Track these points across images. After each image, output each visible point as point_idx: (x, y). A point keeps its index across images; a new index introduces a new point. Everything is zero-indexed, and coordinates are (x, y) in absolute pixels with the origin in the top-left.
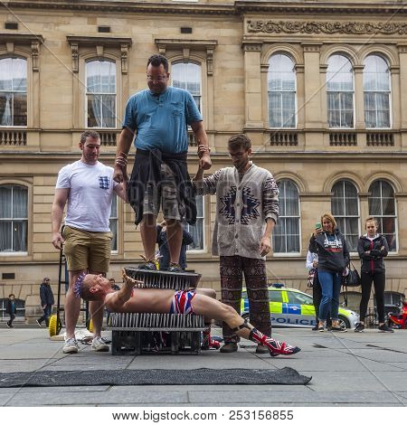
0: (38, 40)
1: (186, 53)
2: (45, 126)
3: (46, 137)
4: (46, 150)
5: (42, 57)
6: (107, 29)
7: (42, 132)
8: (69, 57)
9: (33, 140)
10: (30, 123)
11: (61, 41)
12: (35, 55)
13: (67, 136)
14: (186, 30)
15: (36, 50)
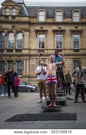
0: (47, 31)
1: (76, 32)
2: (48, 48)
3: (48, 51)
4: (48, 53)
5: (48, 34)
6: (60, 28)
7: (47, 50)
8: (53, 34)
9: (46, 51)
10: (45, 48)
11: (51, 31)
12: (46, 34)
13: (52, 50)
14: (77, 27)
15: (46, 33)
